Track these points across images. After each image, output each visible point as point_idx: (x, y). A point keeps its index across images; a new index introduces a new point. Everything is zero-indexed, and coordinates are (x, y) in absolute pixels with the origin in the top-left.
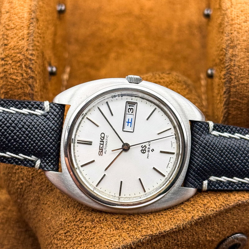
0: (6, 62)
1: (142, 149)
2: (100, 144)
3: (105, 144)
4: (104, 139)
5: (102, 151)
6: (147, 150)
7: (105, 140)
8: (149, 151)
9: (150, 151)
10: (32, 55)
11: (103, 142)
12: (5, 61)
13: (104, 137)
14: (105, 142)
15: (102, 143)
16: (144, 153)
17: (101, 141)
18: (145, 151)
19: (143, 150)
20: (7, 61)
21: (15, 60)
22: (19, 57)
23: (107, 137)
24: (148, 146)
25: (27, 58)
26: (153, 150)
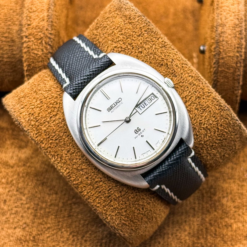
0: (29, 40)
1: (137, 129)
2: (114, 104)
3: (117, 106)
4: (118, 102)
5: (111, 109)
6: (139, 132)
7: (118, 104)
8: (139, 135)
9: (141, 135)
10: (51, 34)
11: (117, 104)
12: (28, 38)
13: (120, 101)
14: (117, 105)
15: (115, 104)
16: (136, 133)
17: (115, 102)
18: (137, 132)
19: (137, 131)
20: (30, 38)
21: (37, 38)
22: (40, 35)
23: (121, 103)
24: (141, 131)
25: (47, 36)
26: (142, 136)
